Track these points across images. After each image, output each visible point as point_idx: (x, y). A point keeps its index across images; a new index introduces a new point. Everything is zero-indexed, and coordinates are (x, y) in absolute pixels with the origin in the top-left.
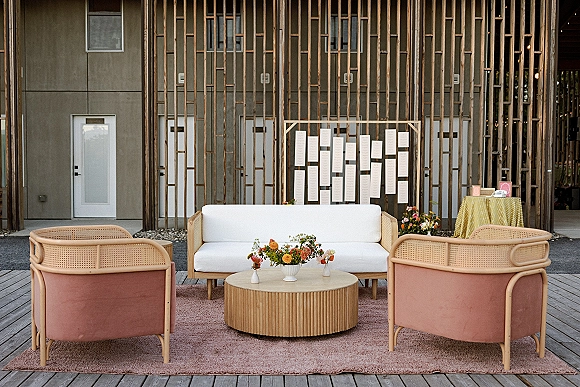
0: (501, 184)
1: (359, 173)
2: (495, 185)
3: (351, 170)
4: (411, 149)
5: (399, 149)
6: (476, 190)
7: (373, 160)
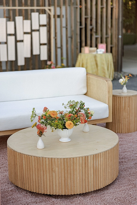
0: (100, 45)
1: (16, 41)
2: (96, 46)
3: (11, 39)
4: (48, 25)
5: (40, 26)
6: (86, 50)
7: (25, 33)
